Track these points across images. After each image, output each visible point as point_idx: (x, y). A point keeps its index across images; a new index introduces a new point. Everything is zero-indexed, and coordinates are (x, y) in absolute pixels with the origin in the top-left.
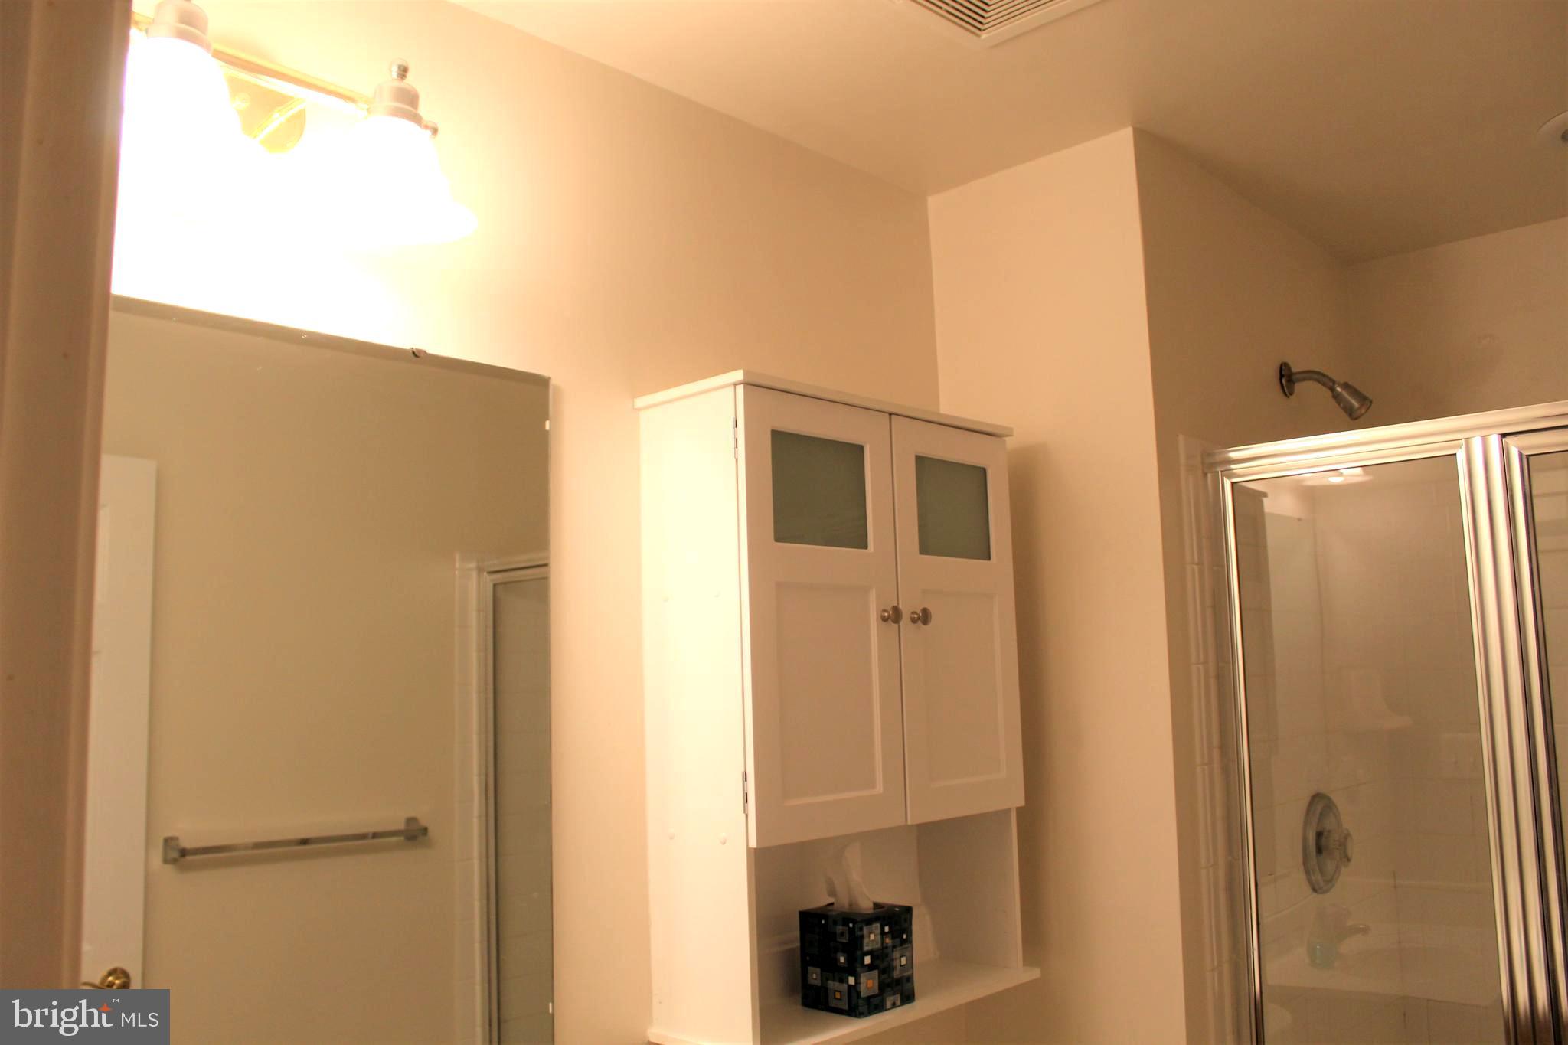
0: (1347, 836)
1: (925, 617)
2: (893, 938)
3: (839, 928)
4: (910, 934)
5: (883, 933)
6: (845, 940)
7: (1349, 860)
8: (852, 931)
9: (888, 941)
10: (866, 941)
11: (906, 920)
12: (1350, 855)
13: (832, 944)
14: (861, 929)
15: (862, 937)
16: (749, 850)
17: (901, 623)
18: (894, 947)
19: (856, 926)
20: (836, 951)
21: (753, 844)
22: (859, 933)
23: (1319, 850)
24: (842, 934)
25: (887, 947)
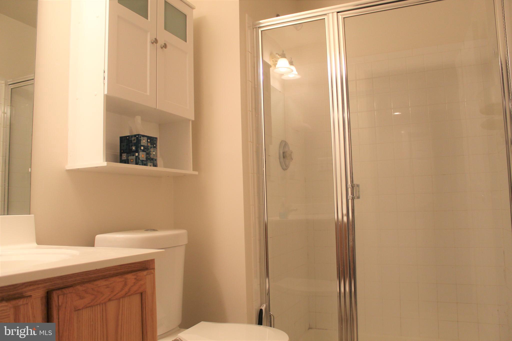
0: (292, 152)
1: (165, 46)
2: (151, 144)
3: (133, 138)
4: (156, 145)
5: (147, 141)
6: (135, 142)
7: (292, 159)
8: (137, 138)
9: (149, 144)
10: (142, 141)
11: (155, 141)
12: (292, 158)
13: (131, 144)
14: (140, 137)
15: (141, 140)
16: (104, 95)
17: (157, 44)
18: (151, 147)
19: (139, 136)
20: (132, 146)
21: (106, 93)
22: (140, 139)
23: (284, 157)
24: (134, 140)
25: (149, 147)
